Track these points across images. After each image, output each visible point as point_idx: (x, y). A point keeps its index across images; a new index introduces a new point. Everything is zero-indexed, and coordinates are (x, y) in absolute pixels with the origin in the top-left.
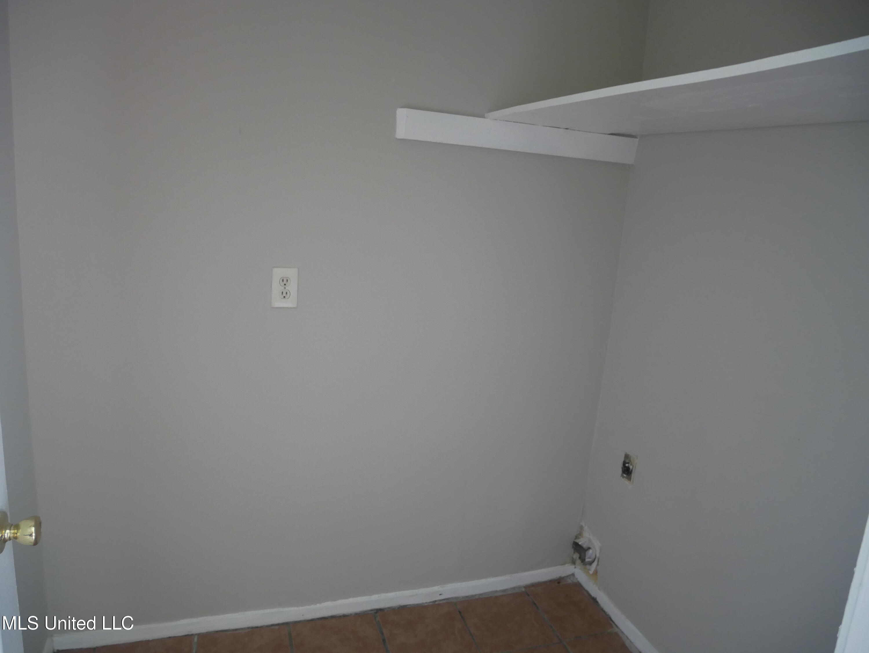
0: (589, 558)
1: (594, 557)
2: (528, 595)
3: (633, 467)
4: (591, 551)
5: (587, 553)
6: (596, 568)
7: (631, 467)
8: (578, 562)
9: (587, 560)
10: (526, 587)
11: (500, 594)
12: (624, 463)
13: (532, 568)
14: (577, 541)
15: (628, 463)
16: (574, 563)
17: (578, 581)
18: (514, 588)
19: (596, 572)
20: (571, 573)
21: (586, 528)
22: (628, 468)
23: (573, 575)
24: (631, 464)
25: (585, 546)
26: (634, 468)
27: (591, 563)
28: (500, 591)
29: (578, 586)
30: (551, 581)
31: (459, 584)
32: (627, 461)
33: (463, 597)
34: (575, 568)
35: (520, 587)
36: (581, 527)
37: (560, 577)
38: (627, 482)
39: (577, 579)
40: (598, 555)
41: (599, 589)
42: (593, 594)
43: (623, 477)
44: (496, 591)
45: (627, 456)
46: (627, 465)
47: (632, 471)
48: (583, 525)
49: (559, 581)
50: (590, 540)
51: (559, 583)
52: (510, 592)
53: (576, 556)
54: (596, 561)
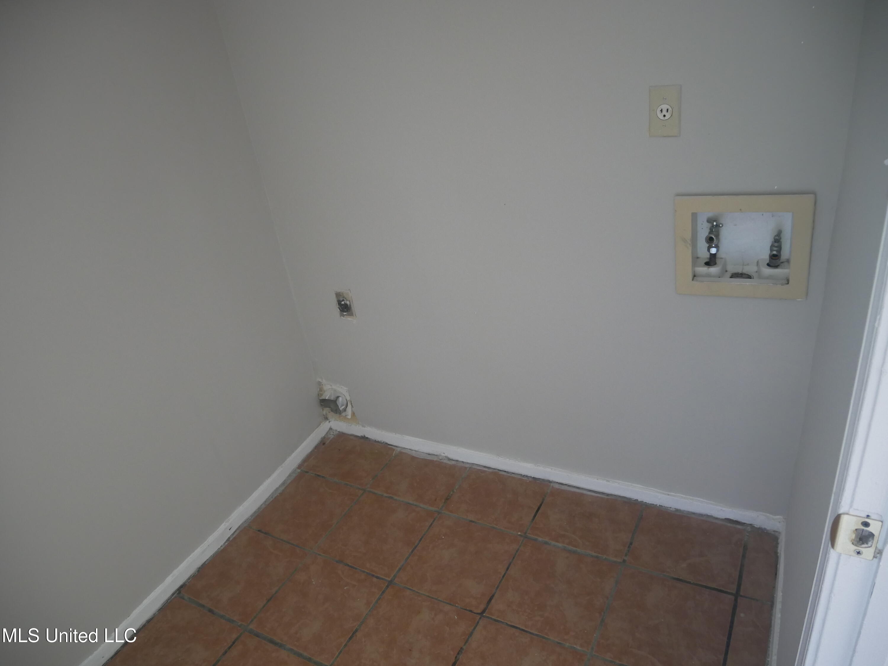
0: (342, 405)
1: (346, 403)
2: (307, 472)
3: (350, 301)
4: (340, 399)
5: (337, 402)
6: (352, 410)
7: (348, 303)
8: (331, 415)
9: (341, 409)
10: (299, 467)
11: (283, 488)
12: (339, 302)
13: (296, 447)
14: (323, 398)
15: (343, 300)
16: (326, 418)
17: (339, 432)
18: (290, 475)
19: (353, 414)
20: (328, 429)
21: (324, 381)
22: (346, 305)
23: (331, 429)
24: (347, 300)
25: (332, 398)
26: (351, 303)
27: (345, 410)
28: (280, 486)
29: (342, 436)
30: (316, 447)
31: (241, 507)
32: (341, 299)
33: (251, 516)
34: (329, 422)
35: (294, 471)
36: (320, 384)
37: (322, 438)
38: (349, 319)
39: (336, 430)
40: (348, 398)
41: (363, 426)
42: (359, 434)
43: (343, 316)
44: (277, 489)
45: (338, 295)
46: (343, 303)
47: (350, 305)
48: (320, 380)
49: (323, 442)
50: (335, 391)
51: (324, 444)
52: (289, 481)
53: (326, 411)
54: (349, 404)
